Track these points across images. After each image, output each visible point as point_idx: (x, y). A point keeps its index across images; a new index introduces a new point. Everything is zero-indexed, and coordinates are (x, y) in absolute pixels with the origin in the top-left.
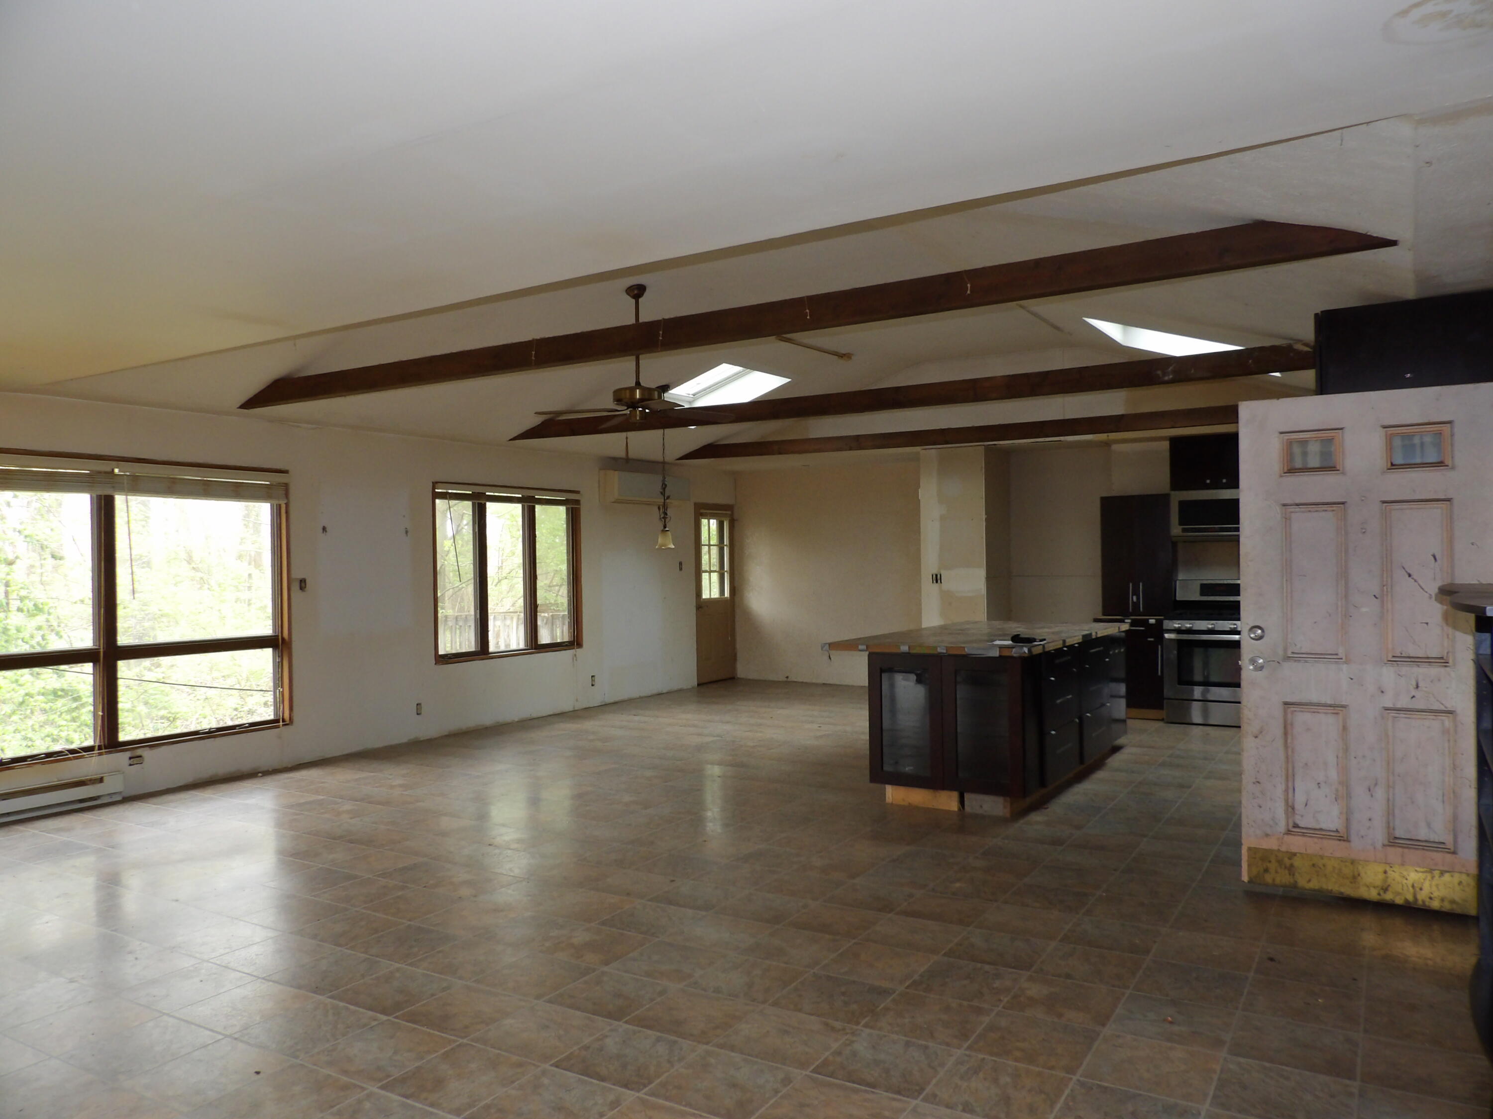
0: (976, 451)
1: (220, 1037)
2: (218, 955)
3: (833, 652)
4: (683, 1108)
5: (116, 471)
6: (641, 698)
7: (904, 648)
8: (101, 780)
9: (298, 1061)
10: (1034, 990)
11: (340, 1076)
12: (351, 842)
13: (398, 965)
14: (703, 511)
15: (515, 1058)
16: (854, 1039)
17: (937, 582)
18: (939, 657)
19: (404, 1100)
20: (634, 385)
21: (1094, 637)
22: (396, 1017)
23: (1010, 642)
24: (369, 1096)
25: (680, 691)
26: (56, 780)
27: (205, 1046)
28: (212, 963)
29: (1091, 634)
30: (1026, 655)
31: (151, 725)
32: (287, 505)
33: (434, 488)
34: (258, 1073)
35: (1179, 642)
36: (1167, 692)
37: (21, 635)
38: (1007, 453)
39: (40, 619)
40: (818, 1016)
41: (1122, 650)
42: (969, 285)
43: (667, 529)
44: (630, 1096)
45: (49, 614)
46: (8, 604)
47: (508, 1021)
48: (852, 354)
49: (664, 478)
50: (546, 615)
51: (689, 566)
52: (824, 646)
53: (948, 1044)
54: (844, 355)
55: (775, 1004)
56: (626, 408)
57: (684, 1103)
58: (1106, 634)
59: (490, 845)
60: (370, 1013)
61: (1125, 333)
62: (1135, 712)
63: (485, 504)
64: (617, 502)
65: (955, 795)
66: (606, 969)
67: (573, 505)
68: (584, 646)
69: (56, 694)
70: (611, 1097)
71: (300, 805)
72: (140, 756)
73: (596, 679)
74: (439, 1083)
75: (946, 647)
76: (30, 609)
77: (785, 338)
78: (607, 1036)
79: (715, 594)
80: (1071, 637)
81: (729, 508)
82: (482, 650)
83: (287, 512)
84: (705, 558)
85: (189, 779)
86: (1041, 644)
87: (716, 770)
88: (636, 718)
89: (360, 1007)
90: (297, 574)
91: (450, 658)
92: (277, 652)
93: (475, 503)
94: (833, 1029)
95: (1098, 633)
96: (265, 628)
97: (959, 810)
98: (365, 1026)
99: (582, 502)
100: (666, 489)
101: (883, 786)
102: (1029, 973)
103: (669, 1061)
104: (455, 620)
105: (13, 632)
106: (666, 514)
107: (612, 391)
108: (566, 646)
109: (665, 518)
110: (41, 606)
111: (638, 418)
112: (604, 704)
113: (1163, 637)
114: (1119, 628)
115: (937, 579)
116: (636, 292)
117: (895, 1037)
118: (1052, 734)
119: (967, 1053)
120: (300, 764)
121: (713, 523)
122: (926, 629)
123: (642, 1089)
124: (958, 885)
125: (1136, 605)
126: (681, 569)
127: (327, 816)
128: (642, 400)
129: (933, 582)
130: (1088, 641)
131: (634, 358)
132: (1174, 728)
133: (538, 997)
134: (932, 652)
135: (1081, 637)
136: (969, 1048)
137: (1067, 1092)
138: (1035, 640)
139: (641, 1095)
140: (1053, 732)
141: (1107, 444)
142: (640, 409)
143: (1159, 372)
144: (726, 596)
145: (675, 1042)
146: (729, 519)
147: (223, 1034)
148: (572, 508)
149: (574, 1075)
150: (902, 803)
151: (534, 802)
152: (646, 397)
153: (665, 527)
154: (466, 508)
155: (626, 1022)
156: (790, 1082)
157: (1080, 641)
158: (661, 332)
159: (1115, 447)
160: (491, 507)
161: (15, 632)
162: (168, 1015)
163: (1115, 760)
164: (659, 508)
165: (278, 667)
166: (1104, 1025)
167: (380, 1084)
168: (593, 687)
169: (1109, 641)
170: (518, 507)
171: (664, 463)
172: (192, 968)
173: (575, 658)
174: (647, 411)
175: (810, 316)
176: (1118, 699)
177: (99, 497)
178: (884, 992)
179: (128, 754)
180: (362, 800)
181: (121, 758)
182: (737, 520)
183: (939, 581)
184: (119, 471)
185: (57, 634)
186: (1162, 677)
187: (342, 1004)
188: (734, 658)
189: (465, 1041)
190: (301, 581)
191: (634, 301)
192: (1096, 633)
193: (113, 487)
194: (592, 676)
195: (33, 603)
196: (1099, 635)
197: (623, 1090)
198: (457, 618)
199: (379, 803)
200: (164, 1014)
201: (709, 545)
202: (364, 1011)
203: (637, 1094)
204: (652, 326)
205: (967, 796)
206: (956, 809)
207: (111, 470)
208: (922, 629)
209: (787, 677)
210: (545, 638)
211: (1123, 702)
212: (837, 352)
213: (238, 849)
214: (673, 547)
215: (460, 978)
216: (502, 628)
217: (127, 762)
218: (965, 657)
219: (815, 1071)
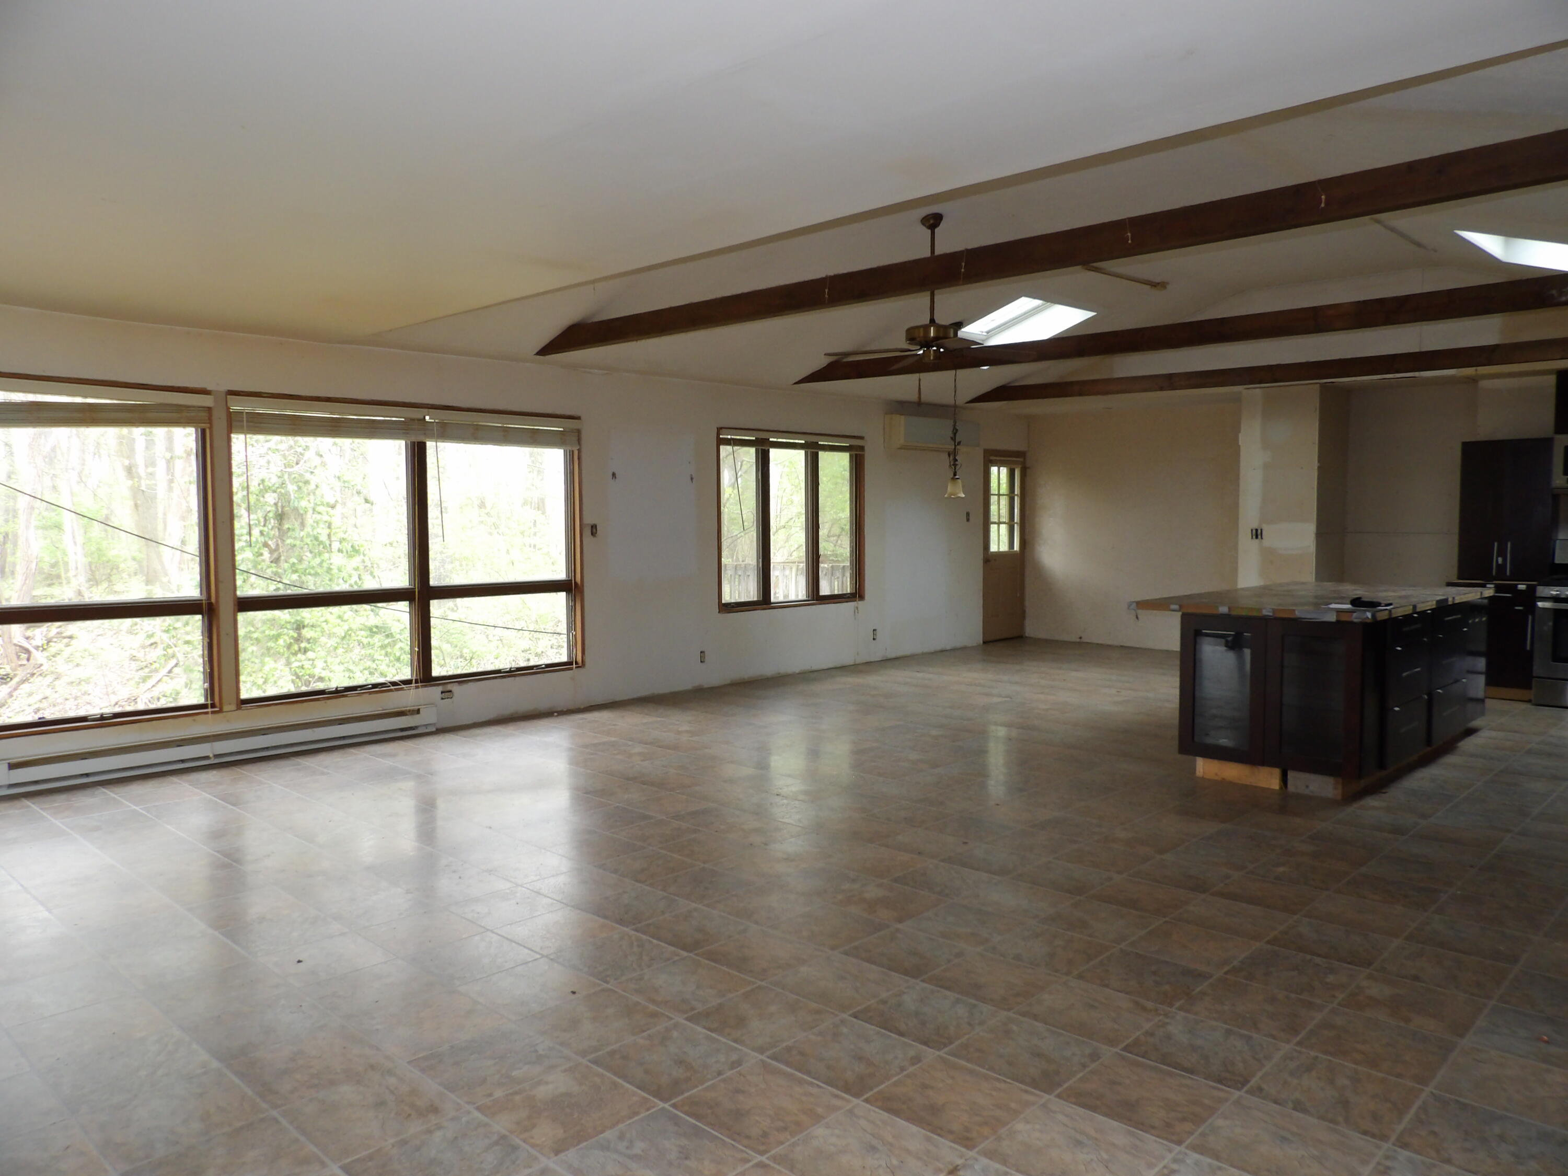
0: (1310, 389)
1: (538, 956)
2: (530, 881)
3: (1139, 611)
4: (985, 1071)
5: (427, 418)
6: (923, 654)
7: (1224, 610)
8: (418, 711)
9: (609, 986)
10: (1376, 990)
11: (647, 1004)
12: (643, 783)
13: (694, 905)
14: (992, 458)
15: (814, 1005)
16: (1167, 1021)
17: (1257, 537)
18: (1265, 619)
19: (709, 1033)
20: (928, 322)
21: (1450, 603)
22: (696, 954)
23: (1349, 606)
24: (676, 1026)
25: (964, 648)
26: (381, 709)
27: (527, 963)
28: (526, 888)
29: (1446, 600)
30: (1368, 621)
31: (452, 663)
32: (579, 451)
33: (718, 434)
34: (574, 993)
35: (1556, 611)
36: (1539, 668)
37: (342, 575)
38: (1348, 391)
39: (356, 561)
40: (1127, 993)
41: (1484, 619)
42: (1323, 197)
43: (957, 477)
44: (930, 1054)
45: (364, 555)
46: (330, 545)
47: (804, 969)
48: (1168, 283)
49: (955, 423)
50: (826, 566)
51: (977, 518)
52: (1131, 605)
53: (1274, 1037)
54: (1158, 283)
55: (1080, 977)
56: (919, 347)
57: (987, 1067)
58: (1464, 600)
59: (777, 795)
60: (672, 949)
61: (1507, 246)
62: (1495, 691)
63: (769, 450)
64: (902, 448)
65: (1277, 772)
66: (899, 926)
67: (857, 451)
68: (866, 598)
69: (373, 631)
70: (912, 1053)
71: (595, 745)
72: (450, 691)
73: (878, 633)
74: (741, 1022)
75: (1273, 609)
76: (349, 551)
77: (1093, 267)
78: (904, 993)
79: (1004, 548)
80: (1423, 602)
81: (1021, 454)
82: (764, 600)
83: (579, 459)
84: (993, 508)
85: (492, 715)
86: (1386, 609)
87: (1002, 732)
88: (920, 675)
89: (661, 941)
90: (588, 520)
91: (733, 607)
92: (570, 596)
93: (758, 449)
94: (1144, 1009)
95: (1456, 598)
96: (559, 573)
97: (1281, 788)
98: (669, 959)
99: (866, 448)
100: (957, 435)
101: (1191, 757)
102: (1368, 971)
103: (969, 1024)
104: (734, 570)
105: (335, 571)
106: (956, 460)
107: (905, 329)
108: (849, 597)
109: (955, 465)
110: (357, 548)
111: (932, 358)
112: (885, 659)
113: (1535, 605)
114: (1481, 593)
115: (1257, 534)
116: (932, 222)
117: (1214, 1023)
118: (1395, 710)
119: (1298, 1048)
120: (592, 706)
121: (1004, 471)
122: (1242, 589)
123: (942, 1049)
124: (1281, 869)
125: (1501, 568)
126: (968, 520)
127: (619, 757)
128: (936, 338)
129: (1252, 538)
130: (1443, 608)
131: (928, 293)
132: (1547, 711)
133: (833, 948)
134: (1255, 614)
135: (1434, 602)
136: (1299, 1043)
137: (1418, 1103)
138: (1379, 604)
139: (941, 1053)
140: (1397, 709)
141: (1474, 380)
142: (935, 348)
143: (1554, 292)
144: (1015, 549)
145: (975, 1006)
146: (1020, 466)
147: (539, 954)
148: (856, 455)
149: (873, 1027)
150: (1216, 778)
151: (814, 753)
152: (941, 335)
153: (955, 475)
154: (748, 455)
155: (923, 981)
156: (1099, 1058)
157: (1434, 607)
158: (963, 264)
159: (1484, 384)
160: (774, 453)
161: (337, 571)
162: (492, 931)
163: (1469, 744)
164: (949, 455)
165: (571, 611)
166: (1462, 1036)
167: (686, 1016)
168: (874, 641)
169: (1469, 608)
170: (802, 453)
171: (955, 406)
172: (508, 891)
173: (856, 611)
174: (942, 350)
175: (1132, 240)
176: (1475, 676)
177: (413, 444)
178: (1201, 976)
179: (440, 689)
180: (651, 743)
181: (434, 692)
182: (1029, 468)
183: (1259, 537)
184: (430, 418)
185: (372, 573)
186: (1531, 653)
187: (644, 937)
188: (1023, 615)
189: (763, 984)
190: (592, 527)
191: (929, 231)
192: (1454, 598)
193: (425, 434)
194: (874, 630)
195: (350, 545)
196: (1457, 601)
197: (924, 1047)
198: (736, 567)
199: (668, 748)
200: (488, 930)
201: (999, 495)
202: (666, 945)
203: (938, 1053)
204: (953, 258)
205: (1291, 775)
206: (1277, 787)
207: (422, 417)
208: (1236, 590)
209: (1081, 638)
210: (825, 590)
211: (1482, 679)
212: (1150, 281)
213: (540, 784)
214: (964, 496)
215: (757, 923)
216: (780, 578)
217: (439, 695)
218: (1296, 621)
219: (1125, 1049)
